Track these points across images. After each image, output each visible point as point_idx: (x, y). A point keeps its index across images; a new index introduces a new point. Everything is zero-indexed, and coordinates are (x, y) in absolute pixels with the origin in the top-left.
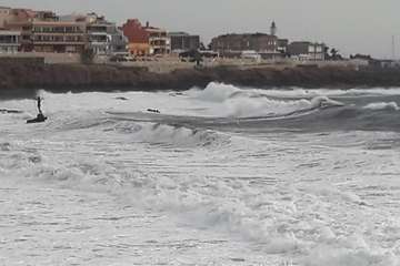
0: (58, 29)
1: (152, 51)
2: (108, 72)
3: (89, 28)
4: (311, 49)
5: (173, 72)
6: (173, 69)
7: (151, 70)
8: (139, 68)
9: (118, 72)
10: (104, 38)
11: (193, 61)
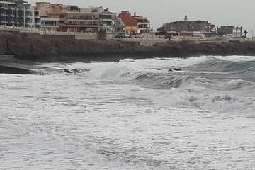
0: (81, 17)
1: (139, 32)
2: (115, 45)
3: (100, 16)
4: (234, 31)
5: (155, 45)
6: (154, 43)
7: (141, 44)
8: (134, 43)
9: (121, 45)
10: (110, 23)
11: (166, 38)
